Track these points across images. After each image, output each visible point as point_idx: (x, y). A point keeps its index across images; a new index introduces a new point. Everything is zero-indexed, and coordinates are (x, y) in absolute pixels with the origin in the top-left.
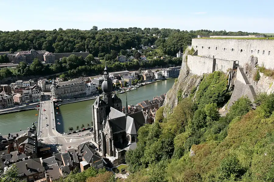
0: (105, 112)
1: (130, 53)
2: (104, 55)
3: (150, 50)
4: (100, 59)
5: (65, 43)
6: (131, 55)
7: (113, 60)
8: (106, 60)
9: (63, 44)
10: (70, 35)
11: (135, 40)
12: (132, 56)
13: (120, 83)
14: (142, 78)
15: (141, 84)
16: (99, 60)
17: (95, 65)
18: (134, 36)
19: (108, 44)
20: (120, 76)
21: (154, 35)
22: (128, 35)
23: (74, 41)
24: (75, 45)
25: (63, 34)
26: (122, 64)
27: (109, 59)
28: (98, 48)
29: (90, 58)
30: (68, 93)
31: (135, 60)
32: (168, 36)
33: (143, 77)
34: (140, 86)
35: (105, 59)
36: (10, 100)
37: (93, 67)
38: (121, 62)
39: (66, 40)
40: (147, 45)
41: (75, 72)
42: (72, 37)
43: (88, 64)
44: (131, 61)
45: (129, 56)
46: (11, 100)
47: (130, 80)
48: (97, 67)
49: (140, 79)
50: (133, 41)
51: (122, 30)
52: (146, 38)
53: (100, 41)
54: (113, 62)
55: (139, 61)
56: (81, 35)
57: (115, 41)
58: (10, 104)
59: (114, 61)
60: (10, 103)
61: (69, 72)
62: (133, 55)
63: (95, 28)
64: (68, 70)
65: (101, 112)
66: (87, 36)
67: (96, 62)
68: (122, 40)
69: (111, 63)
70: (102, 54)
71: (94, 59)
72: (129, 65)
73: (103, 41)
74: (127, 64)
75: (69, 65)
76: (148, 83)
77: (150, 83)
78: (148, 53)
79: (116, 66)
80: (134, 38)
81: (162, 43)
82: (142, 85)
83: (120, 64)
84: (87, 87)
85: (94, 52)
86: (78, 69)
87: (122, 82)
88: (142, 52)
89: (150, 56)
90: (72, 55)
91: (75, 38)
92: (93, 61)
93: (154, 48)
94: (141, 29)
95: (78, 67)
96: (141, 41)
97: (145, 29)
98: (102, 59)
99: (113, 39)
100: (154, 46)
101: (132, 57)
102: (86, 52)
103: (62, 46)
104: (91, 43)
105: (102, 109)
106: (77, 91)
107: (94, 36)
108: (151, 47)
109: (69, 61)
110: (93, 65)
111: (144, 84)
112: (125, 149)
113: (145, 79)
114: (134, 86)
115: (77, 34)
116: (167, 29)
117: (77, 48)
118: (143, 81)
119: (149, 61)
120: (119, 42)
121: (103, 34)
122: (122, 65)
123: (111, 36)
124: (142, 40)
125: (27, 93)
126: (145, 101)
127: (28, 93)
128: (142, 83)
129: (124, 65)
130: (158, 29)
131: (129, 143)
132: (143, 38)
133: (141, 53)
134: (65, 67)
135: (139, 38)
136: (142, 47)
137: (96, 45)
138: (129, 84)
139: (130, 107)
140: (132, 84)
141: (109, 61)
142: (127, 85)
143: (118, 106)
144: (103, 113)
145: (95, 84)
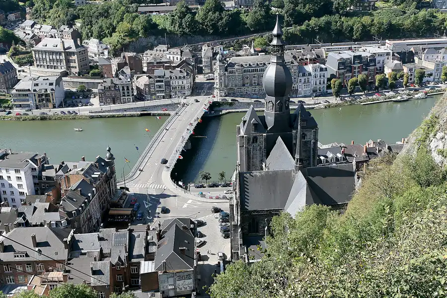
0: (263, 149)
8: (395, 3)
13: (406, 71)
16: (372, 3)
20: (413, 51)
26: (441, 16)
30: (251, 85)
36: (125, 88)
38: (438, 10)
46: (128, 89)
47: (437, 65)
48: (359, 22)
58: (126, 98)
60: (126, 94)
65: (251, 147)
67: (364, 9)
83: (432, 15)
84: (301, 74)
86: (308, 25)
92: (356, 6)
95: (310, 20)
105: (255, 140)
110: (351, 16)
122: (437, 18)
125: (159, 77)
127: (163, 77)
138: (432, 77)
139: (372, 146)
140: (442, 77)
141: (402, 5)
142: (425, 79)
143: (304, 139)
144: (258, 152)
145: (326, 70)
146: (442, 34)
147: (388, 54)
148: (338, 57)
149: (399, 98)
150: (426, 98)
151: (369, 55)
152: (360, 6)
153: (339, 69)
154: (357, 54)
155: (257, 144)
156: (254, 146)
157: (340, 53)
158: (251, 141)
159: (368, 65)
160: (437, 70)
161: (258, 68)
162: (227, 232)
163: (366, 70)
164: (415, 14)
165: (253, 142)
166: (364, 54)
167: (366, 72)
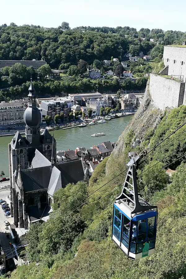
0: (26, 156)
1: (108, 66)
2: (68, 67)
3: (141, 63)
4: (60, 72)
5: (13, 45)
6: (110, 69)
7: (80, 75)
8: (70, 74)
9: (8, 47)
10: (20, 33)
11: (120, 47)
12: (110, 71)
13: (83, 110)
14: (118, 105)
15: (114, 115)
16: (58, 74)
17: (52, 81)
18: (118, 41)
19: (77, 49)
20: (84, 100)
21: (152, 40)
22: (110, 37)
23: (26, 43)
24: (25, 49)
25: (11, 32)
26: (93, 81)
27: (75, 73)
28: (61, 55)
29: (45, 69)
31: (115, 77)
32: (172, 42)
33: (120, 104)
34: (112, 118)
35: (68, 73)
37: (48, 84)
38: (92, 79)
39: (14, 41)
40: (138, 55)
41: (20, 90)
42: (23, 37)
43: (40, 80)
44: (108, 79)
45: (106, 70)
47: (98, 107)
48: (53, 84)
49: (114, 107)
50: (116, 48)
51: (105, 30)
52: (137, 45)
53: (64, 45)
54: (79, 78)
55: (120, 78)
56: (38, 34)
57: (88, 46)
59: (81, 77)
61: (11, 89)
62: (112, 69)
63: (66, 25)
64: (9, 86)
65: (19, 156)
66: (47, 36)
67: (54, 77)
68: (99, 46)
69: (76, 80)
70: (65, 65)
71: (52, 72)
72: (104, 84)
73: (70, 45)
74: (101, 82)
75: (11, 78)
76: (127, 113)
77: (129, 115)
78: (137, 68)
79: (83, 84)
80: (117, 43)
81: (160, 53)
82: (117, 117)
83: (89, 81)
85: (53, 61)
86: (25, 86)
87: (85, 110)
88: (128, 66)
89: (139, 71)
90: (18, 64)
91: (27, 38)
92: (49, 75)
93: (148, 60)
94: (135, 30)
95: (26, 82)
96: (128, 49)
97: (142, 30)
98: (64, 73)
99: (85, 43)
100: (148, 56)
101: (110, 73)
102: (42, 60)
103: (7, 49)
104: (50, 47)
105: (21, 151)
106: (13, 119)
107: (57, 37)
108: (143, 58)
109: (13, 72)
110: (48, 81)
111: (119, 114)
112: (42, 219)
113: (123, 108)
114: (102, 118)
115: (32, 32)
116: (175, 32)
117: (29, 53)
118: (119, 110)
119: (135, 80)
120: (93, 48)
121: (70, 35)
122: (92, 83)
123: (82, 37)
124: (131, 47)
126: (105, 143)
128: (117, 114)
129: (95, 84)
130: (161, 31)
131: (51, 210)
132: (133, 44)
133: (126, 66)
134: (6, 81)
135: (125, 44)
136: (129, 57)
137: (58, 51)
138: (95, 113)
139: (79, 151)
140: (100, 113)
141: (74, 76)
142: (93, 114)
143: (49, 149)
144: (23, 158)
145: (42, 111)
146: (96, 91)
147: (72, 101)
148: (48, 103)
149: (81, 125)
150: (95, 124)
151: (64, 102)
152: (52, 75)
153: (48, 110)
154: (57, 101)
155: (23, 154)
156: (21, 155)
157: (48, 101)
158: (19, 152)
159: (63, 107)
160: (98, 109)
161: (2, 111)
162: (7, 209)
163: (63, 110)
164: (81, 80)
165: (20, 153)
166: (61, 102)
167: (63, 112)
